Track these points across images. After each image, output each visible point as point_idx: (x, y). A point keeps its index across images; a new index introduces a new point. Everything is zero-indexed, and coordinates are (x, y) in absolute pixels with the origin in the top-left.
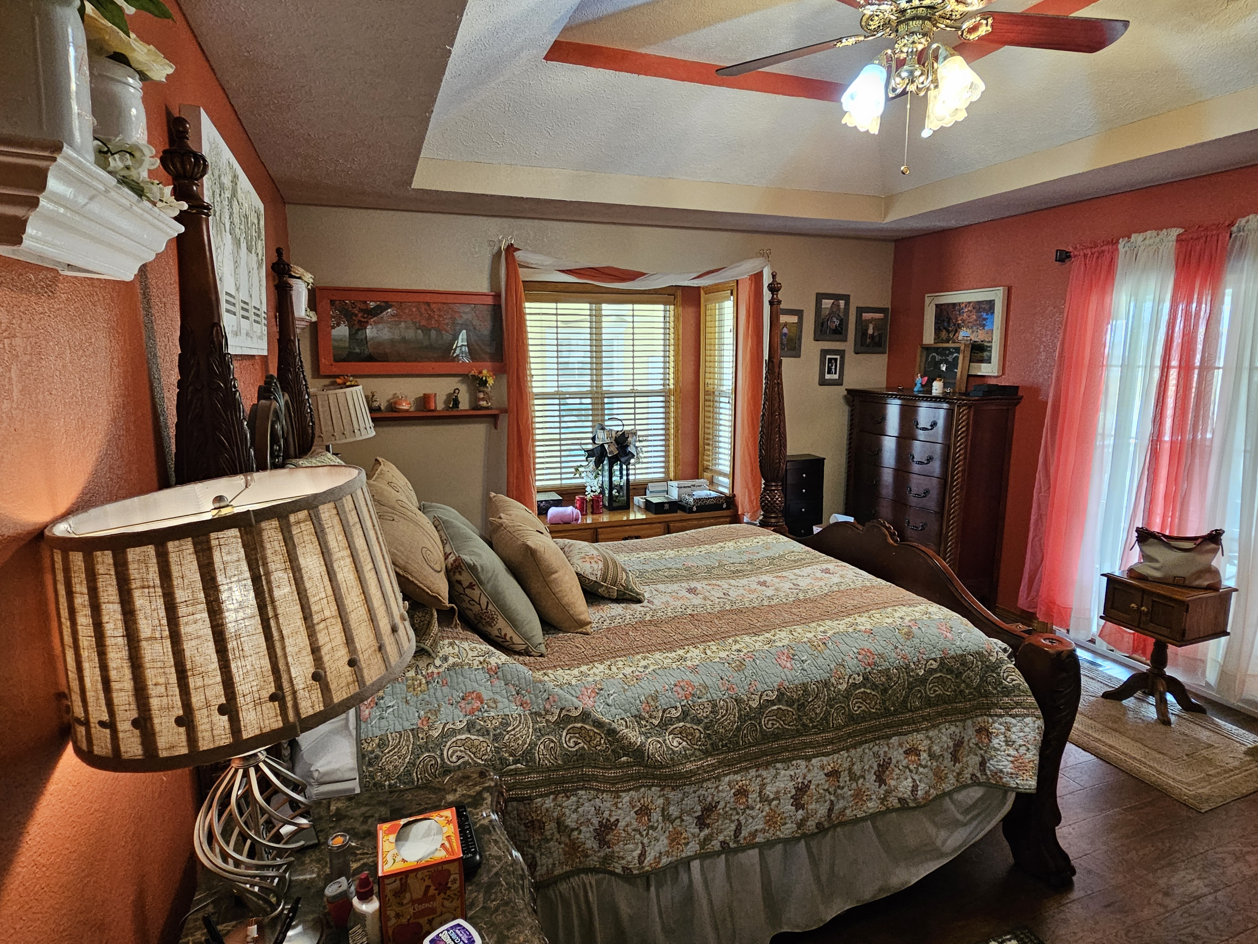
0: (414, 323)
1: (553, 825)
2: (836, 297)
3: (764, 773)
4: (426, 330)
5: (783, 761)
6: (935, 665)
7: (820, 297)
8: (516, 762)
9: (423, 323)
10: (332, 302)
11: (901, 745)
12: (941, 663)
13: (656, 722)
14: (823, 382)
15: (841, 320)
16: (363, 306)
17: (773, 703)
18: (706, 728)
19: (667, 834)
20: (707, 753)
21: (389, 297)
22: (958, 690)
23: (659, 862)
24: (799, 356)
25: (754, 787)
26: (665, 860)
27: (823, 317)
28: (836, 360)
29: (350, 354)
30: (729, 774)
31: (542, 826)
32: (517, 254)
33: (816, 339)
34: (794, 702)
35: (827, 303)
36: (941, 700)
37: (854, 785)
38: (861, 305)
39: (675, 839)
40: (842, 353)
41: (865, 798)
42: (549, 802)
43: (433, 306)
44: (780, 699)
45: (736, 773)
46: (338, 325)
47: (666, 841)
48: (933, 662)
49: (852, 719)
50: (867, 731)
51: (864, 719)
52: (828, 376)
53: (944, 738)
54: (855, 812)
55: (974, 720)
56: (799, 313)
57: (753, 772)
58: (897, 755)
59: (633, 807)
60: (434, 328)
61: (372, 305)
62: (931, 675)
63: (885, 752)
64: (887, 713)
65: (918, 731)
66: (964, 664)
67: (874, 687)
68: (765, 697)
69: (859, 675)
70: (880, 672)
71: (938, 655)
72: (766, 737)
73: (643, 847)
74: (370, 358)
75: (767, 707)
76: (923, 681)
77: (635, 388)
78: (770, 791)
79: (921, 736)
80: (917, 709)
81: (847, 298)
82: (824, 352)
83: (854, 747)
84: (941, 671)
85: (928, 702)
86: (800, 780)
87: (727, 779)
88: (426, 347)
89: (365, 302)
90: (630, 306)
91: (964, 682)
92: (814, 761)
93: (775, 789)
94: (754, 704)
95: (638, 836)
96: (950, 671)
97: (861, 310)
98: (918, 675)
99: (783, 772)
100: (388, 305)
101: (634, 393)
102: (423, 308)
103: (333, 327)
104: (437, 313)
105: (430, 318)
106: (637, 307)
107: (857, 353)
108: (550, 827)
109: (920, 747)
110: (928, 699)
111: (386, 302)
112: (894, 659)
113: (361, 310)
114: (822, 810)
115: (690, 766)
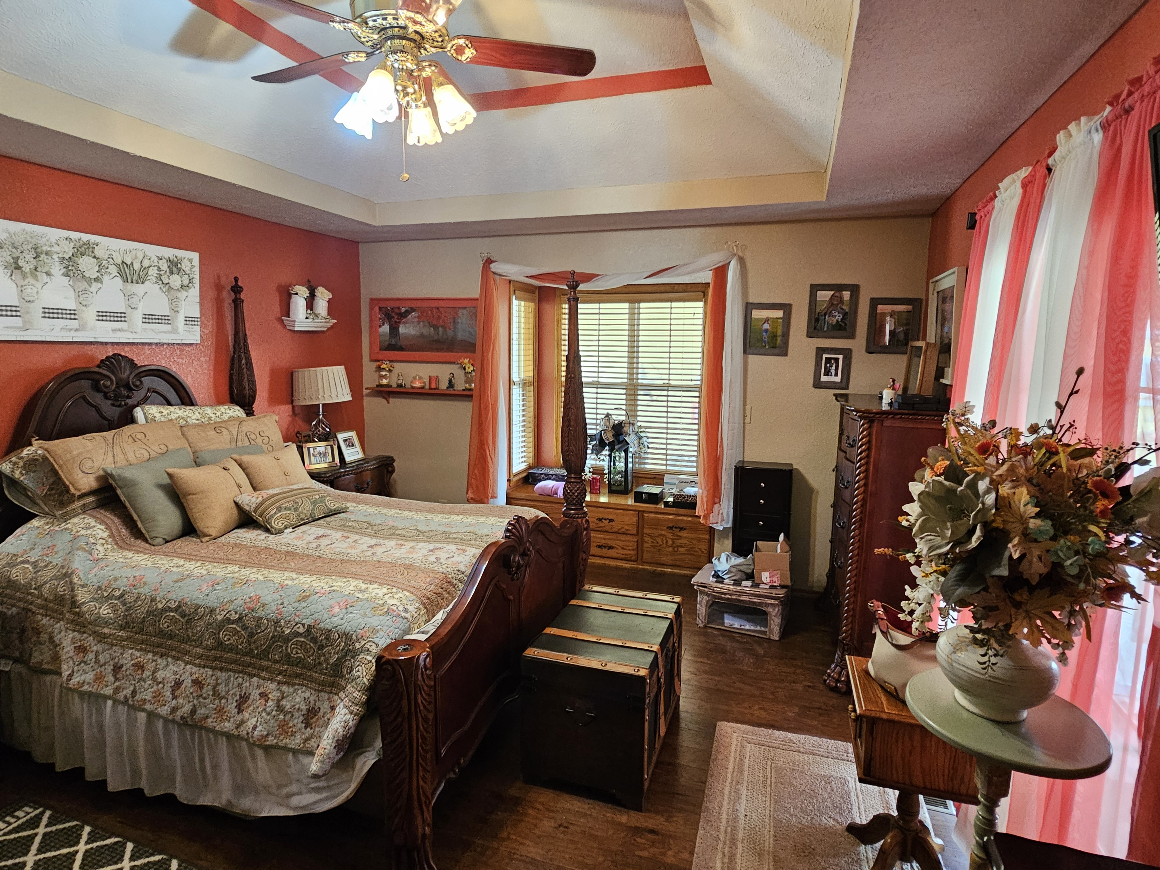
0: (429, 323)
1: (46, 636)
2: (839, 288)
3: (159, 661)
4: (436, 327)
5: (173, 657)
6: (301, 630)
7: (815, 289)
8: (35, 589)
9: (434, 322)
10: (380, 309)
11: (258, 687)
12: (308, 630)
13: (105, 594)
14: (818, 384)
15: (845, 314)
16: (398, 311)
17: (171, 610)
18: (126, 610)
19: (94, 672)
20: (122, 628)
21: (414, 305)
22: (317, 661)
23: (81, 687)
24: (786, 355)
25: (151, 666)
26: (85, 688)
27: (818, 311)
28: (837, 360)
29: (389, 344)
30: (132, 648)
31: (39, 633)
32: (492, 265)
33: (809, 335)
34: (185, 616)
35: (824, 296)
36: (299, 662)
37: (217, 701)
38: (875, 295)
39: (99, 678)
40: (847, 353)
41: (224, 717)
42: (45, 621)
43: (441, 309)
44: (176, 610)
45: (137, 650)
46: (383, 324)
47: (92, 676)
48: (301, 627)
49: (220, 645)
50: (235, 662)
51: (231, 650)
52: (824, 378)
53: (298, 700)
54: (214, 724)
55: (331, 695)
56: (787, 308)
57: (150, 656)
58: (255, 694)
59: (74, 643)
60: (442, 326)
61: (403, 310)
62: (295, 637)
63: (246, 687)
64: (249, 653)
65: (272, 680)
66: (327, 638)
67: (245, 628)
68: (168, 604)
69: (236, 613)
70: (254, 617)
71: (307, 622)
72: (161, 633)
73: (73, 672)
74: (401, 349)
75: (166, 611)
76: (287, 640)
77: (671, 382)
78: (160, 675)
79: (273, 686)
80: (276, 662)
81: (854, 289)
82: (820, 351)
83: (221, 669)
84: (305, 637)
85: (287, 659)
86: (178, 677)
87: (130, 651)
88: (436, 341)
89: (399, 308)
90: (668, 304)
91: (324, 655)
92: (189, 666)
93: (163, 676)
94: (160, 606)
95: (71, 662)
96: (314, 640)
97: (875, 302)
98: (283, 632)
99: (171, 666)
100: (413, 310)
101: (667, 387)
102: (435, 310)
103: (380, 326)
104: (444, 314)
105: (439, 318)
106: (674, 304)
107: (870, 353)
108: (44, 637)
109: (270, 696)
110: (288, 656)
111: (412, 308)
112: (271, 611)
113: (397, 314)
114: (187, 708)
115: (106, 630)
